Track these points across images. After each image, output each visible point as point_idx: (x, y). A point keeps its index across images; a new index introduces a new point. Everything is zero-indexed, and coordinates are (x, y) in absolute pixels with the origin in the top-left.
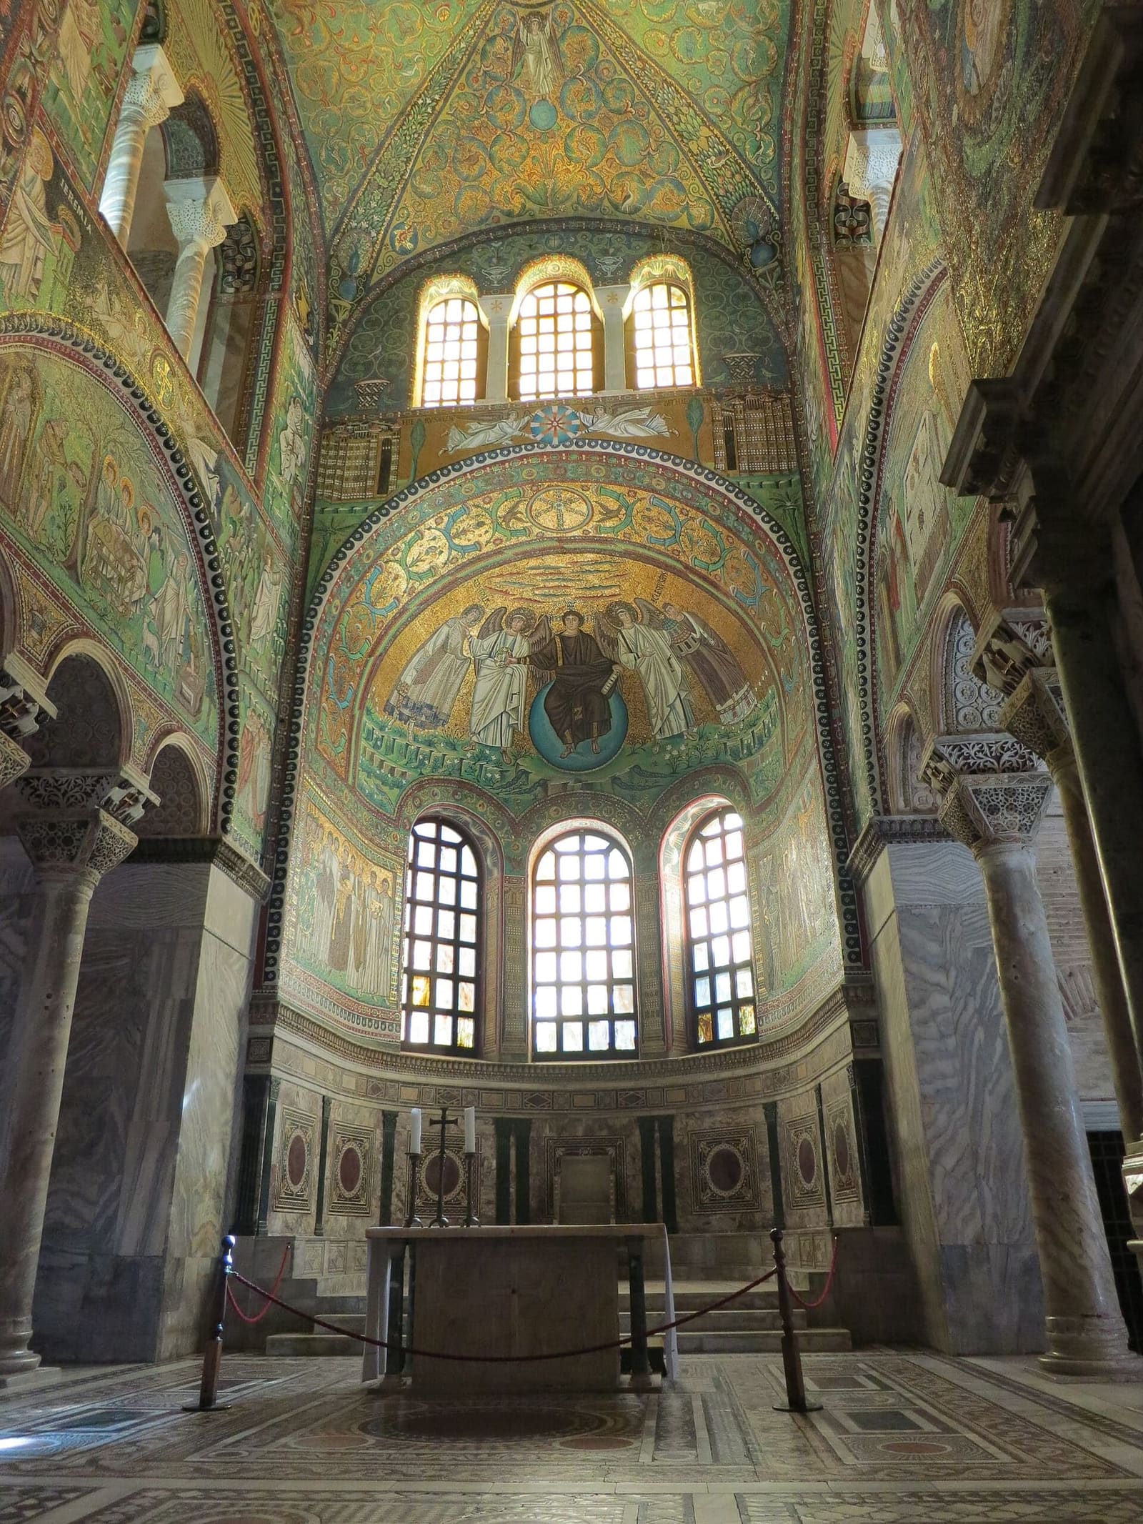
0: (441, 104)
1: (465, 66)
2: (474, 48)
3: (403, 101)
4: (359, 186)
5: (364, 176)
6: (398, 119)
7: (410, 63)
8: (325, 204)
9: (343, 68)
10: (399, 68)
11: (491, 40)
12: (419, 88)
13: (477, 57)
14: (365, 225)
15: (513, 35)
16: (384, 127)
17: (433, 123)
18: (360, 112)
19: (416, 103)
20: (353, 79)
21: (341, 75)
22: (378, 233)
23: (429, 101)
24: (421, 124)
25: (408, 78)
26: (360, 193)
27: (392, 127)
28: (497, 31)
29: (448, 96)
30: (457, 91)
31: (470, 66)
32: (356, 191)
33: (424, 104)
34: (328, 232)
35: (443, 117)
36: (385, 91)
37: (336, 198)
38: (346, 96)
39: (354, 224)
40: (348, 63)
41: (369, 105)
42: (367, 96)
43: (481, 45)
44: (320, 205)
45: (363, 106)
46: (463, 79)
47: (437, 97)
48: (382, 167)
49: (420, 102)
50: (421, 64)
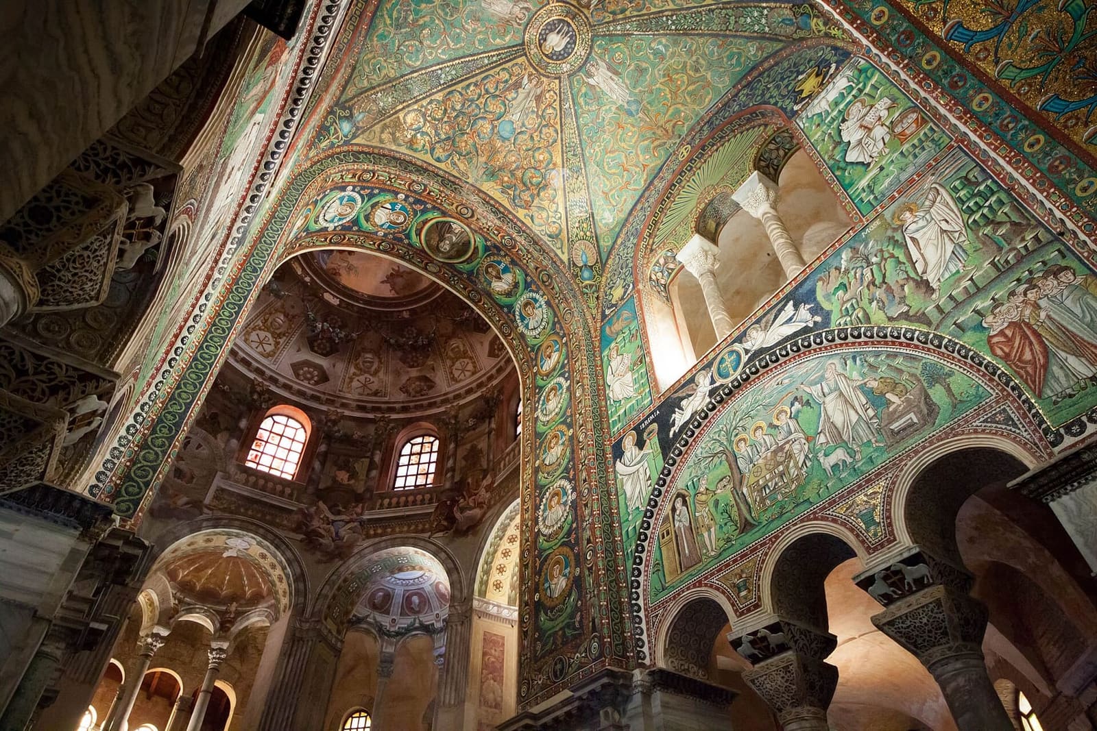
0: (666, 13)
1: (637, 16)
2: (625, 18)
3: (679, 38)
4: (741, 37)
5: (735, 36)
6: (691, 35)
7: (656, 53)
8: (765, 55)
9: (683, 88)
10: (663, 58)
11: (614, 13)
12: (667, 34)
13: (628, 13)
14: (764, 21)
15: (600, 6)
16: (701, 40)
17: (680, 10)
18: (701, 61)
19: (676, 30)
20: (685, 78)
21: (688, 85)
22: (764, 8)
23: (670, 22)
24: (685, 17)
25: (665, 46)
26: (746, 34)
27: (697, 35)
28: (607, 14)
29: (659, 12)
30: (653, 10)
31: (635, 13)
32: (745, 37)
33: (673, 23)
34: (780, 45)
35: (672, 6)
36: (680, 55)
37: (758, 49)
38: (698, 75)
39: (767, 29)
40: (679, 88)
41: (694, 58)
42: (690, 62)
43: (621, 16)
44: (767, 58)
45: (697, 61)
46: (644, 12)
47: (664, 19)
48: (724, 27)
49: (673, 27)
50: (652, 45)
